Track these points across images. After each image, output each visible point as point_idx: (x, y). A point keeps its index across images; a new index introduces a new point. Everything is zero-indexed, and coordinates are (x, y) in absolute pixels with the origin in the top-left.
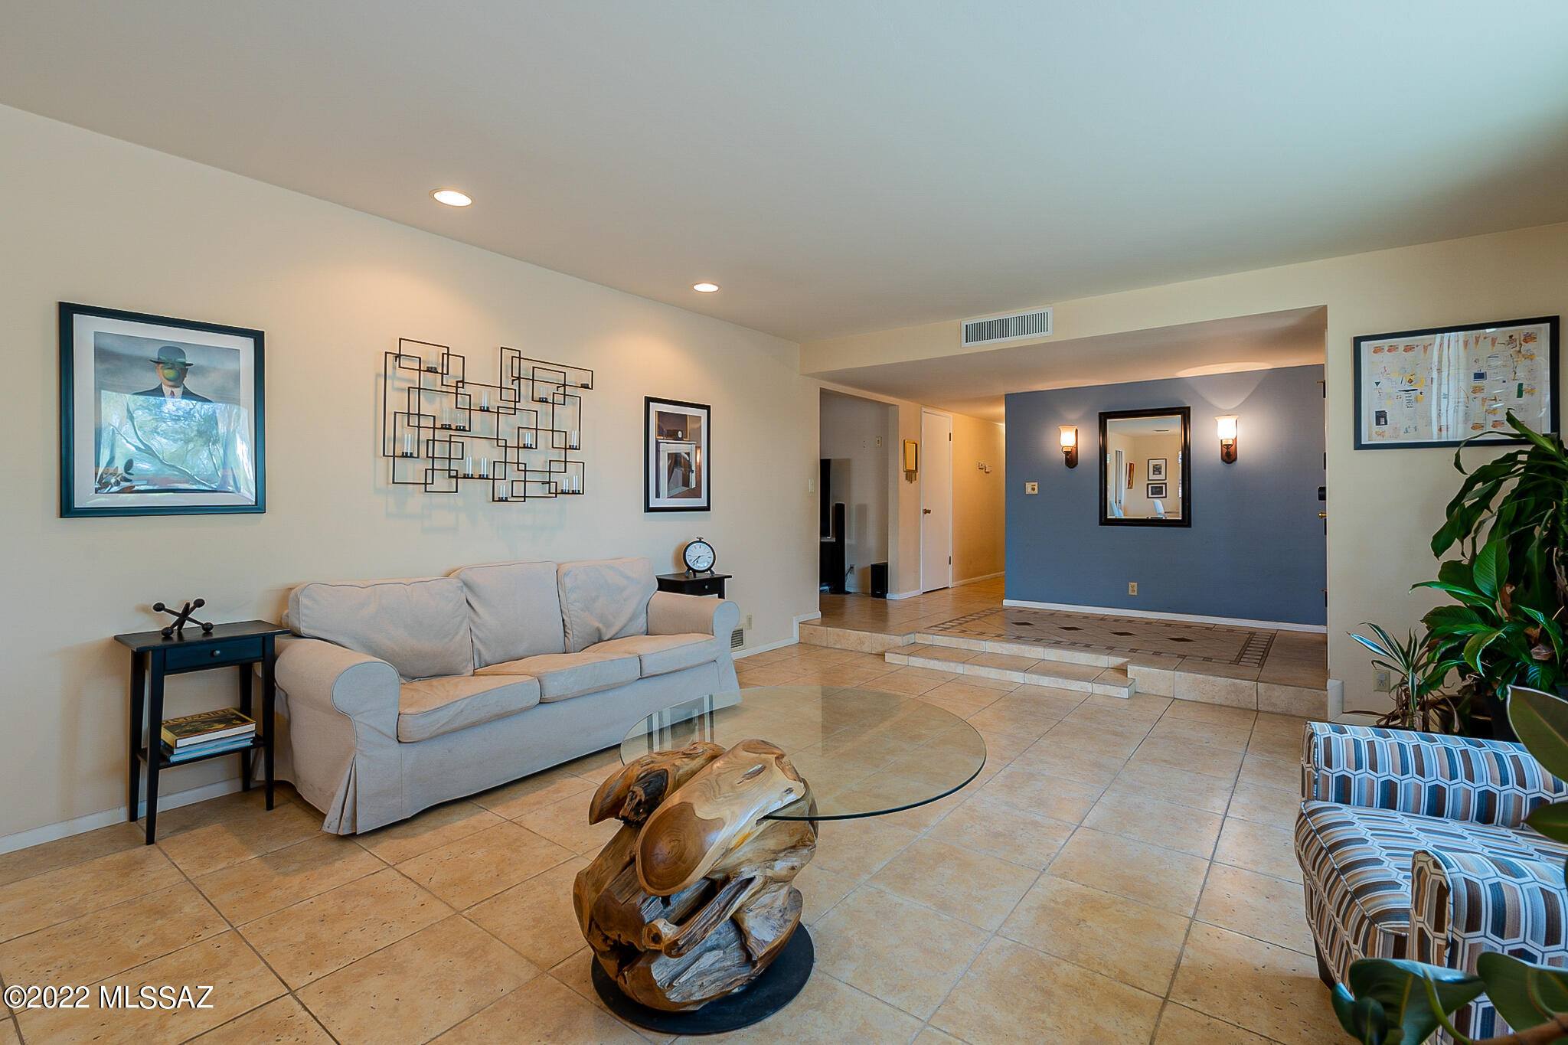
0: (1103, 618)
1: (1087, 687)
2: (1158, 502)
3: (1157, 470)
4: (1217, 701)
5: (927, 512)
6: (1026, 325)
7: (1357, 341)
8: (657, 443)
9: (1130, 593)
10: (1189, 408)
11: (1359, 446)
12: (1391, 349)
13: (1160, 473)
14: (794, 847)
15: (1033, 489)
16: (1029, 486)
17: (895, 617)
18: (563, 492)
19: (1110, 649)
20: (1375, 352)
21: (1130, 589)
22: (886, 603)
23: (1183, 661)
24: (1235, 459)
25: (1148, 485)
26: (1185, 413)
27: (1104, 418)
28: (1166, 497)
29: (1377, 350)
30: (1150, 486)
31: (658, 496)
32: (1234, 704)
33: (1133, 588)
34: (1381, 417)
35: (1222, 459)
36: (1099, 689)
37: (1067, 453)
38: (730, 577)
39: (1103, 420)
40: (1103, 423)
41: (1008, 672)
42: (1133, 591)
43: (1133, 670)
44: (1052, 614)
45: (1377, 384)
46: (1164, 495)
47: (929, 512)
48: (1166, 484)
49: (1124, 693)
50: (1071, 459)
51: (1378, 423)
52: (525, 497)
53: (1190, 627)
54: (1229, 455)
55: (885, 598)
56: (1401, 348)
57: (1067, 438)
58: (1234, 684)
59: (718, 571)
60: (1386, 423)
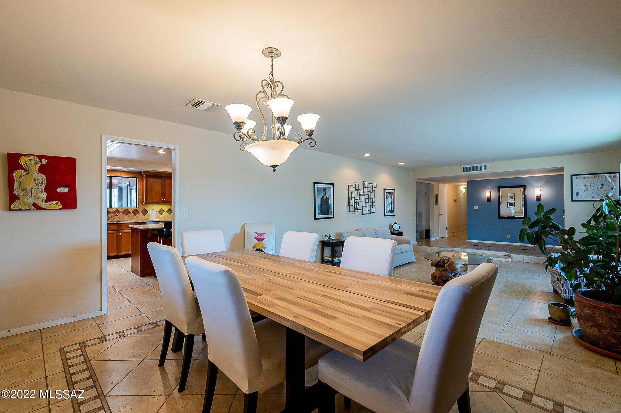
1: (500, 259)
2: (512, 209)
3: (511, 197)
4: (535, 262)
5: (440, 214)
6: (481, 168)
7: (572, 176)
8: (386, 200)
9: (508, 238)
11: (572, 201)
12: (580, 178)
13: (512, 199)
14: (465, 271)
15: (477, 208)
16: (475, 208)
17: (432, 244)
18: (372, 212)
19: (505, 251)
20: (576, 178)
21: (508, 236)
22: (430, 241)
23: (525, 254)
24: (540, 200)
25: (508, 202)
26: (525, 187)
27: (499, 188)
28: (514, 207)
29: (577, 178)
30: (508, 203)
31: (386, 213)
32: (539, 263)
33: (509, 236)
34: (578, 194)
35: (536, 200)
36: (503, 260)
37: (487, 198)
38: (404, 232)
42: (509, 237)
43: (512, 255)
44: (484, 243)
45: (577, 186)
46: (514, 206)
47: (441, 214)
48: (514, 202)
49: (510, 260)
50: (489, 200)
51: (577, 195)
52: (367, 214)
53: (527, 247)
54: (538, 199)
55: (429, 239)
56: (583, 178)
57: (488, 194)
58: (540, 258)
59: (401, 231)
60: (579, 195)
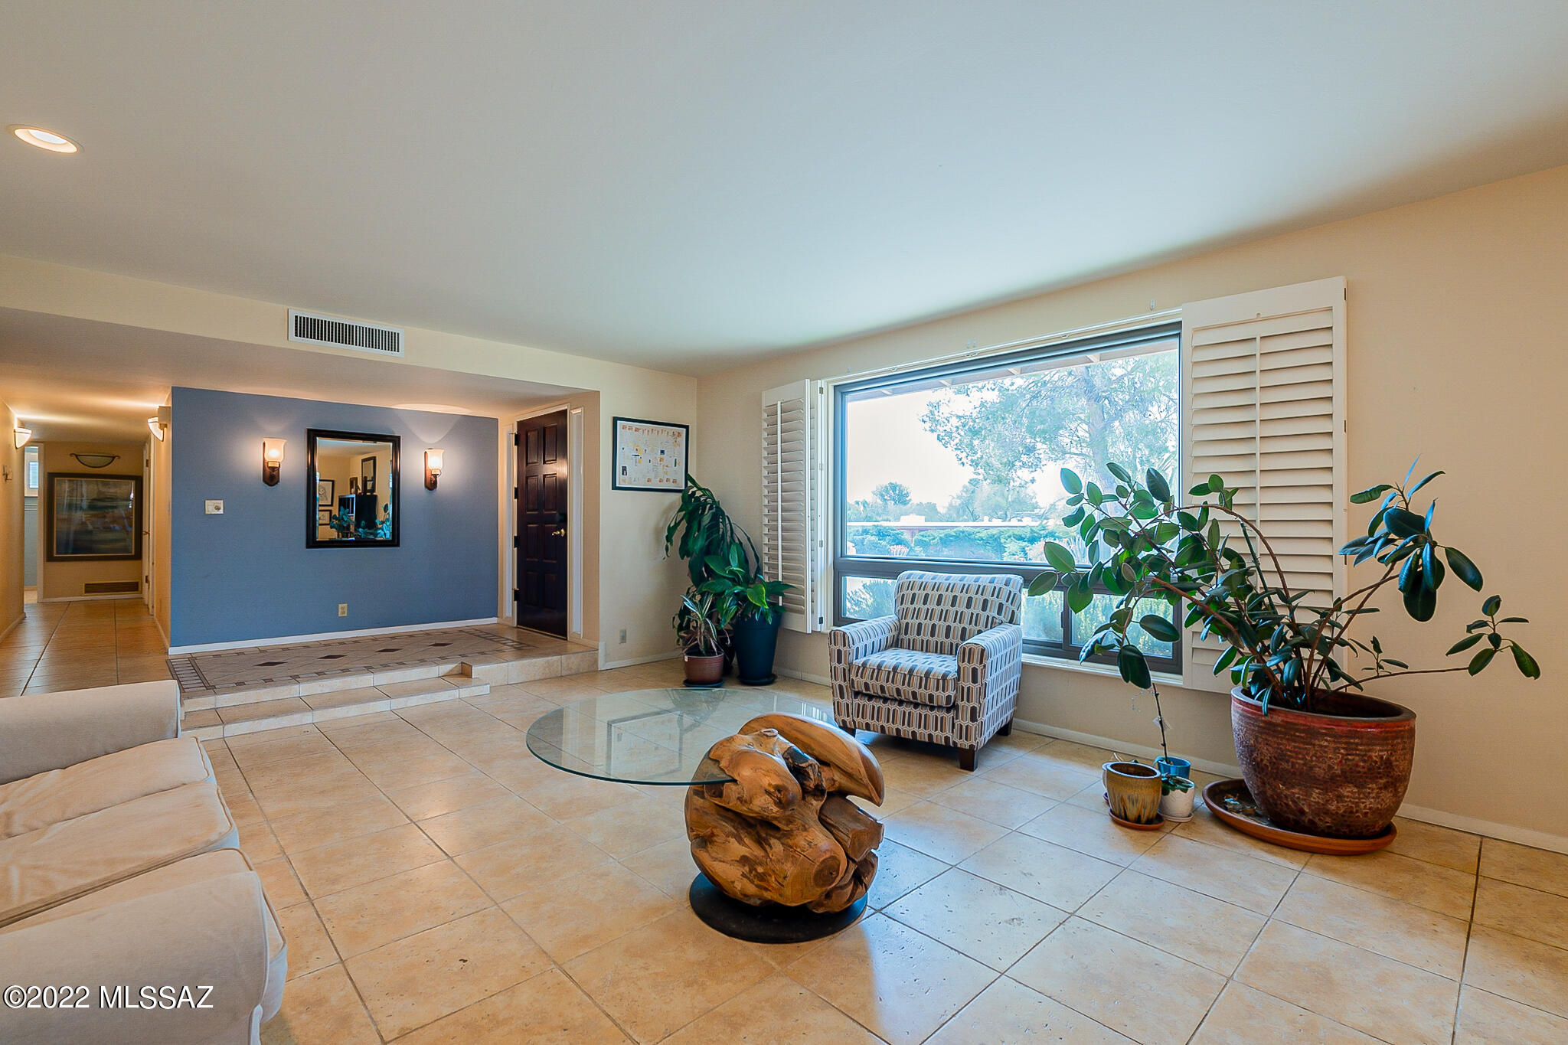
0: (306, 646)
6: (372, 339)
7: (615, 420)
10: (399, 437)
11: (614, 487)
12: (630, 428)
15: (218, 508)
20: (623, 429)
21: (340, 610)
24: (436, 486)
26: (396, 441)
27: (313, 435)
29: (624, 427)
32: (548, 676)
33: (343, 609)
34: (624, 470)
35: (426, 486)
37: (273, 469)
39: (312, 436)
40: (312, 440)
41: (372, 704)
43: (476, 670)
44: (240, 653)
45: (623, 448)
49: (486, 689)
50: (271, 477)
51: (623, 473)
54: (431, 483)
56: (634, 429)
57: (274, 452)
58: (548, 661)
60: (626, 474)
